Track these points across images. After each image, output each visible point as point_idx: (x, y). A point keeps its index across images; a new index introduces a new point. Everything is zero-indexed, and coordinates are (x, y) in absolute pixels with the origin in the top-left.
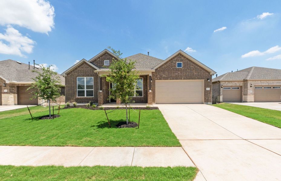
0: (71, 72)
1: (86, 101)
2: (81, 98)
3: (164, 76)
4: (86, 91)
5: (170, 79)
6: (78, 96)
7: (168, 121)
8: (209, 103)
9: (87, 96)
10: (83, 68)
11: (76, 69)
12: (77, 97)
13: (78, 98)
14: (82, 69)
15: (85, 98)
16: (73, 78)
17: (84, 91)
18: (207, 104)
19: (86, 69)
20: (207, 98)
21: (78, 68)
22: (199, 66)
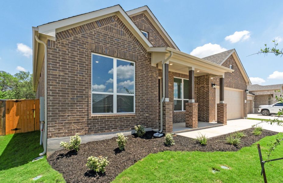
0: (74, 30)
1: (117, 124)
2: (102, 118)
4: (117, 96)
6: (93, 112)
9: (118, 112)
10: (111, 29)
11: (90, 25)
12: (93, 115)
14: (109, 33)
16: (82, 54)
17: (112, 96)
19: (119, 36)
21: (96, 25)
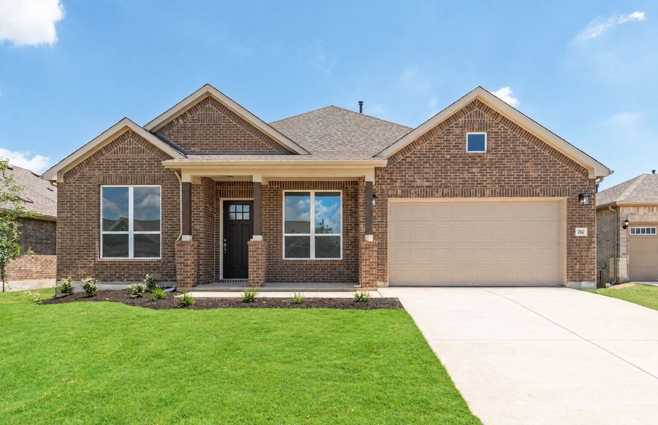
3: (419, 182)
5: (443, 196)
7: (444, 360)
8: (584, 284)
13: (102, 263)
15: (130, 263)
18: (580, 289)
20: (577, 267)
22: (547, 147)
